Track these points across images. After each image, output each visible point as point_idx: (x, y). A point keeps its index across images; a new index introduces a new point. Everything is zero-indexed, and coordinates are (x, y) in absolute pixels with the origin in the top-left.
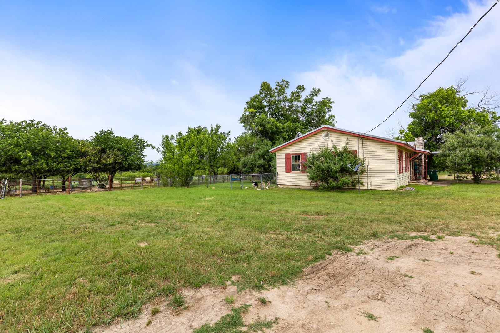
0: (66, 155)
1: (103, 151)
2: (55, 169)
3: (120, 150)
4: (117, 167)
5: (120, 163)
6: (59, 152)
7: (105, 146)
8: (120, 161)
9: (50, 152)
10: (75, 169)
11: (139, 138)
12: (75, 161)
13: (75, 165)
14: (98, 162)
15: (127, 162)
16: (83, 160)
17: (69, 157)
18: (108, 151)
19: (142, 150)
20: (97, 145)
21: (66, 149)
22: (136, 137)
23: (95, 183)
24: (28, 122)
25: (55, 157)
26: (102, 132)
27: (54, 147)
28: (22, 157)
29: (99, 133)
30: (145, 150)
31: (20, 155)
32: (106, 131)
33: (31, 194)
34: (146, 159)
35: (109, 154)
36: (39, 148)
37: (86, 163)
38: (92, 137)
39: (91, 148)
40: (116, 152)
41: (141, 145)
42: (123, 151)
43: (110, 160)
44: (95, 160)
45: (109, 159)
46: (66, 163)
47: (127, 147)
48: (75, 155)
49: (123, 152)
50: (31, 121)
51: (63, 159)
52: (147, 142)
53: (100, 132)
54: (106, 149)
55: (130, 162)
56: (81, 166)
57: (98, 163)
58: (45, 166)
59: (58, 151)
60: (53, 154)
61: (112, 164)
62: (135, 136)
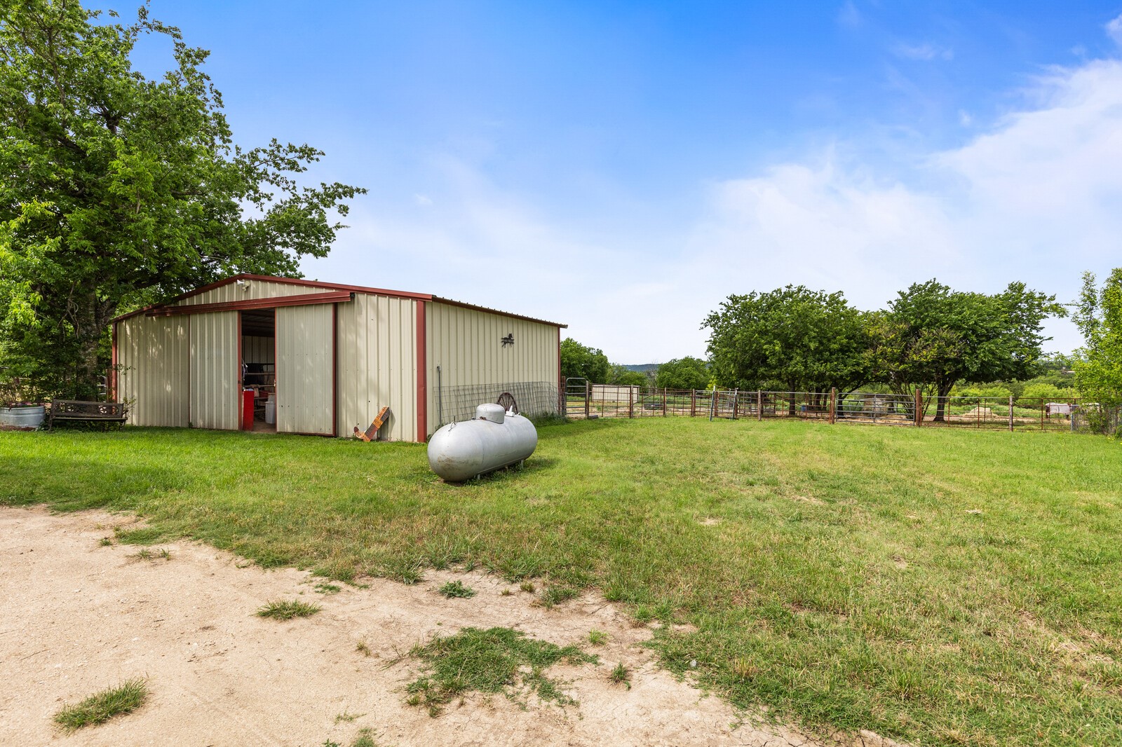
0: (836, 346)
1: (915, 331)
2: (816, 373)
3: (955, 327)
4: (949, 370)
5: (957, 361)
6: (825, 341)
7: (919, 321)
8: (953, 356)
9: (809, 341)
10: (852, 373)
11: (1026, 290)
12: (853, 358)
13: (853, 365)
14: (901, 359)
15: (977, 357)
16: (868, 354)
17: (844, 350)
18: (925, 332)
19: (1034, 324)
20: (900, 321)
21: (838, 333)
22: (1017, 288)
23: (900, 406)
24: (784, 290)
25: (817, 350)
26: (914, 288)
27: (815, 332)
28: (767, 353)
29: (908, 292)
30: (1042, 323)
31: (766, 350)
32: (924, 284)
33: (787, 417)
34: (1045, 348)
35: (927, 341)
36: (792, 335)
37: (876, 362)
38: (890, 302)
39: (887, 328)
40: (944, 334)
41: (1030, 309)
42: (964, 329)
43: (929, 354)
44: (894, 354)
45: (925, 353)
46: (836, 363)
47: (975, 317)
48: (855, 345)
49: (964, 332)
50: (787, 287)
51: (831, 354)
52: (1052, 298)
53: (910, 289)
54: (922, 327)
55: (985, 357)
56: (865, 368)
57: (902, 362)
58: (800, 368)
59: (825, 338)
60: (812, 346)
61: (933, 362)
62: (1012, 287)
